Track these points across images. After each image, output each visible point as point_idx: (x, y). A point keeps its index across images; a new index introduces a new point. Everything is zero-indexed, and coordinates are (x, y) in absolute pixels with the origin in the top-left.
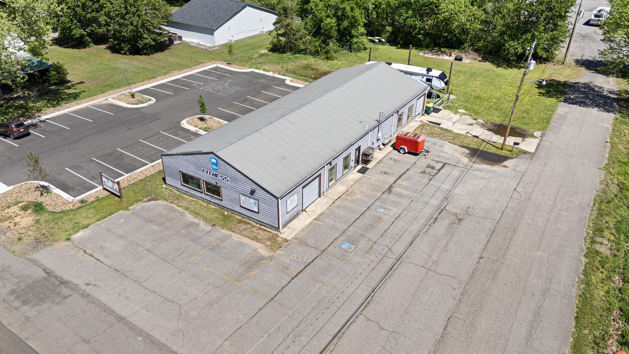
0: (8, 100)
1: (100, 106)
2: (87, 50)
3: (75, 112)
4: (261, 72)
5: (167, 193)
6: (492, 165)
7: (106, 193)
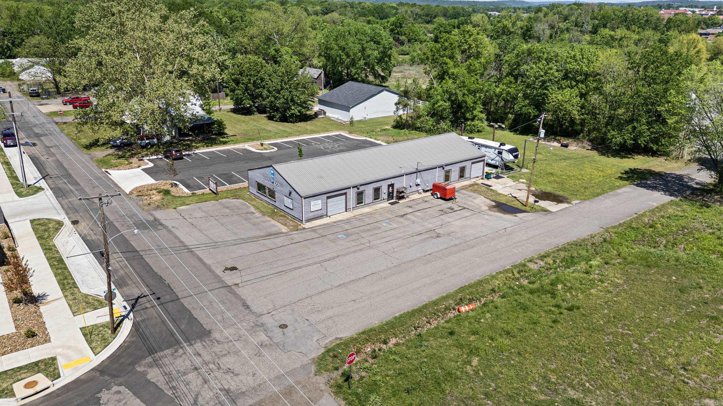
0: (181, 140)
1: (237, 150)
2: (252, 117)
3: (219, 151)
4: (373, 140)
5: (247, 196)
6: (504, 214)
7: (210, 192)
